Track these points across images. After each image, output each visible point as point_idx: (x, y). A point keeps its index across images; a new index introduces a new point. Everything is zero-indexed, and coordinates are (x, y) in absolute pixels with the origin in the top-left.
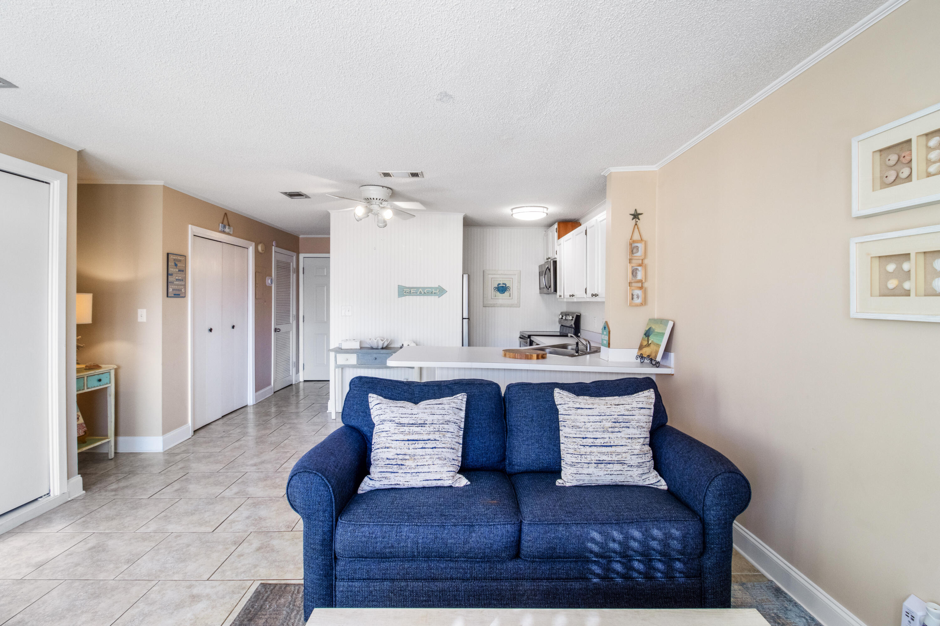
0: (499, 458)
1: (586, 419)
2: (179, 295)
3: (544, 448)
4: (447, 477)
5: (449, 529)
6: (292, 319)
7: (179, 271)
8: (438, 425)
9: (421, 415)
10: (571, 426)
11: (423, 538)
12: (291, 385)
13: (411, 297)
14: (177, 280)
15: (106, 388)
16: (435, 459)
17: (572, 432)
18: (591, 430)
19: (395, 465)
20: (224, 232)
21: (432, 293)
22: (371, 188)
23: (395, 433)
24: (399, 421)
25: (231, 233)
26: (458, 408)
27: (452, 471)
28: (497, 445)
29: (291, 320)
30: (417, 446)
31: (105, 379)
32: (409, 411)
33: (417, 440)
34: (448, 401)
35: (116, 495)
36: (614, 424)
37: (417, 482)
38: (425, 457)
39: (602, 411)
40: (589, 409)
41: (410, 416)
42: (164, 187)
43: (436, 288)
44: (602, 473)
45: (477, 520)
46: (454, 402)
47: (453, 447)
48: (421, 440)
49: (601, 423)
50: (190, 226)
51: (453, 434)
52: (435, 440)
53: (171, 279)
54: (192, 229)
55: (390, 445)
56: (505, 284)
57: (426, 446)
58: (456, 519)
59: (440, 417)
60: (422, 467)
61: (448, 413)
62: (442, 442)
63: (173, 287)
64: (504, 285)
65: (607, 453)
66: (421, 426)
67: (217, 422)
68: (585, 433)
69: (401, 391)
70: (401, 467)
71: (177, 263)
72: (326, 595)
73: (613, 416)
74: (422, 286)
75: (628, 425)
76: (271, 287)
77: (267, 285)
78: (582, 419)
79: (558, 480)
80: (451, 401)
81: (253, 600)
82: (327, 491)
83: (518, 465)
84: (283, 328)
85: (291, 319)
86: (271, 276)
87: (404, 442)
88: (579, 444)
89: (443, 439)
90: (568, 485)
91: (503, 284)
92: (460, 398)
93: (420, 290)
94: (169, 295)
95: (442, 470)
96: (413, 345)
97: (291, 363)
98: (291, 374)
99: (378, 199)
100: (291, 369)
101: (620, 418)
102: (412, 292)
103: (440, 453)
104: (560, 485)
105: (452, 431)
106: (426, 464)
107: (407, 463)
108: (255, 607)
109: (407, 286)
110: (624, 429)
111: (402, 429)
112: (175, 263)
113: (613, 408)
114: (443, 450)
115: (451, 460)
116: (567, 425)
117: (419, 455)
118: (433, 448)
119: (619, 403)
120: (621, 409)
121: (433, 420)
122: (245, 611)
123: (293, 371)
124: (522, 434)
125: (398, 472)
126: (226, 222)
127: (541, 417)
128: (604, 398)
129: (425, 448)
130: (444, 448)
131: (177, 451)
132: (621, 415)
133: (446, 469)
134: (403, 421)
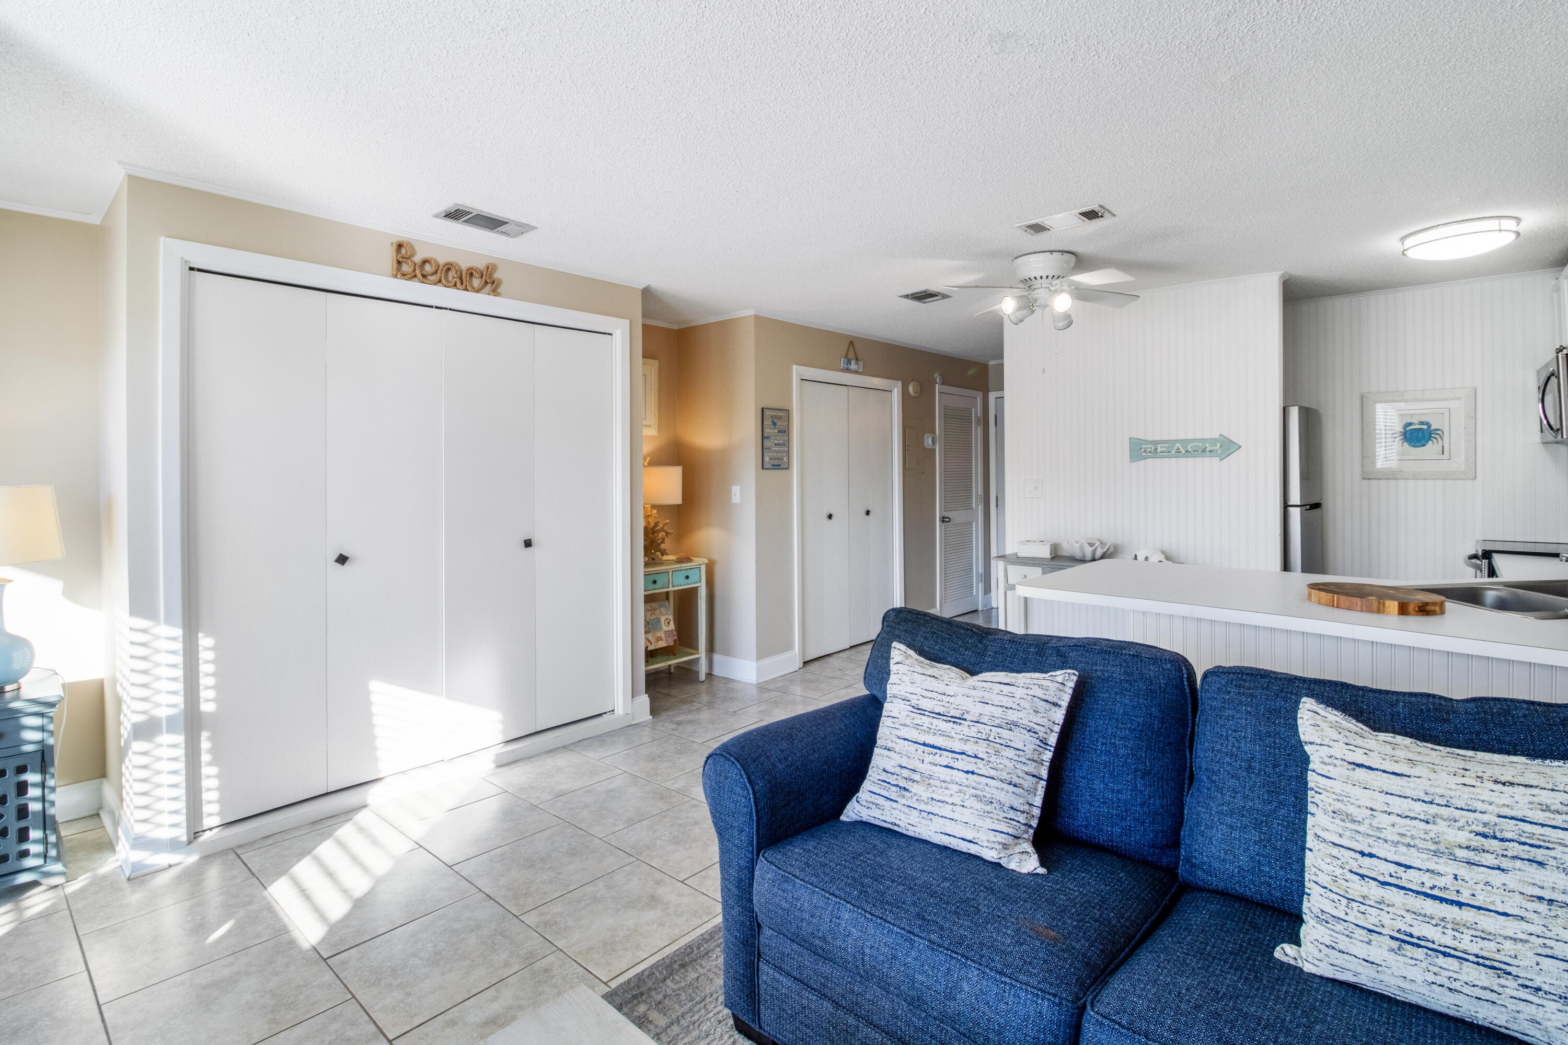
0: (1156, 836)
1: (1379, 802)
2: (780, 465)
3: (1275, 848)
4: (988, 841)
5: (920, 951)
6: (976, 502)
7: (779, 432)
8: (988, 728)
9: (958, 700)
10: (1330, 809)
11: (872, 947)
12: (976, 611)
13: (1158, 461)
14: (776, 444)
15: (697, 588)
16: (967, 797)
17: (1331, 827)
18: (1390, 838)
19: (894, 785)
20: (848, 370)
21: (1204, 451)
22: (1032, 258)
23: (905, 725)
24: (917, 702)
25: (861, 370)
26: (1047, 701)
27: (1002, 832)
28: (1154, 804)
29: (974, 504)
30: (937, 759)
31: (694, 576)
32: (941, 687)
33: (940, 749)
34: (1029, 681)
35: (676, 729)
36: (1478, 841)
37: (929, 831)
38: (950, 786)
39: (1440, 791)
40: (1393, 773)
41: (940, 697)
42: (756, 317)
43: (1214, 441)
44: (1415, 973)
45: (982, 956)
46: (1039, 686)
47: (1015, 780)
48: (947, 750)
49: (1429, 827)
50: (794, 366)
51: (1021, 753)
52: (976, 757)
53: (767, 444)
54: (796, 370)
55: (893, 745)
56: (1427, 424)
57: (955, 765)
58: (942, 937)
59: (998, 712)
60: (940, 804)
61: (1017, 707)
62: (991, 765)
63: (770, 454)
64: (1425, 427)
65: (1443, 919)
66: (954, 722)
67: (841, 655)
68: (1370, 841)
69: (961, 646)
70: (904, 793)
71: (775, 421)
72: (743, 975)
73: (1477, 815)
74: (1182, 437)
75: (1539, 854)
76: (934, 450)
77: (926, 446)
78: (1366, 798)
79: (1285, 946)
80: (1035, 681)
81: (705, 936)
82: (746, 798)
83: (1203, 870)
84: (957, 516)
85: (974, 501)
86: (934, 432)
87: (916, 745)
88: (1348, 867)
89: (993, 759)
90: (1308, 968)
91: (1422, 423)
92: (1060, 679)
93: (1178, 445)
94: (765, 467)
95: (979, 823)
96: (1156, 558)
97: (974, 574)
98: (974, 593)
99: (1044, 277)
100: (974, 585)
101: (1508, 827)
102: (1159, 450)
103: (981, 786)
104: (1285, 959)
105: (1020, 746)
106: (950, 800)
107: (914, 788)
108: (702, 949)
109: (1150, 438)
110: (1518, 864)
111: (919, 719)
112: (773, 421)
113: (1485, 791)
114: (990, 781)
115: (1005, 809)
116: (1321, 805)
117: (938, 779)
118: (967, 772)
119: (1515, 780)
120: (1517, 798)
121: (981, 714)
122: (686, 949)
123: (978, 588)
124: (1219, 795)
125: (897, 802)
126: (851, 355)
127: (1275, 766)
128: (1470, 753)
129: (952, 768)
130: (993, 778)
131: (771, 686)
132: (1512, 818)
133: (988, 824)
134: (926, 704)
